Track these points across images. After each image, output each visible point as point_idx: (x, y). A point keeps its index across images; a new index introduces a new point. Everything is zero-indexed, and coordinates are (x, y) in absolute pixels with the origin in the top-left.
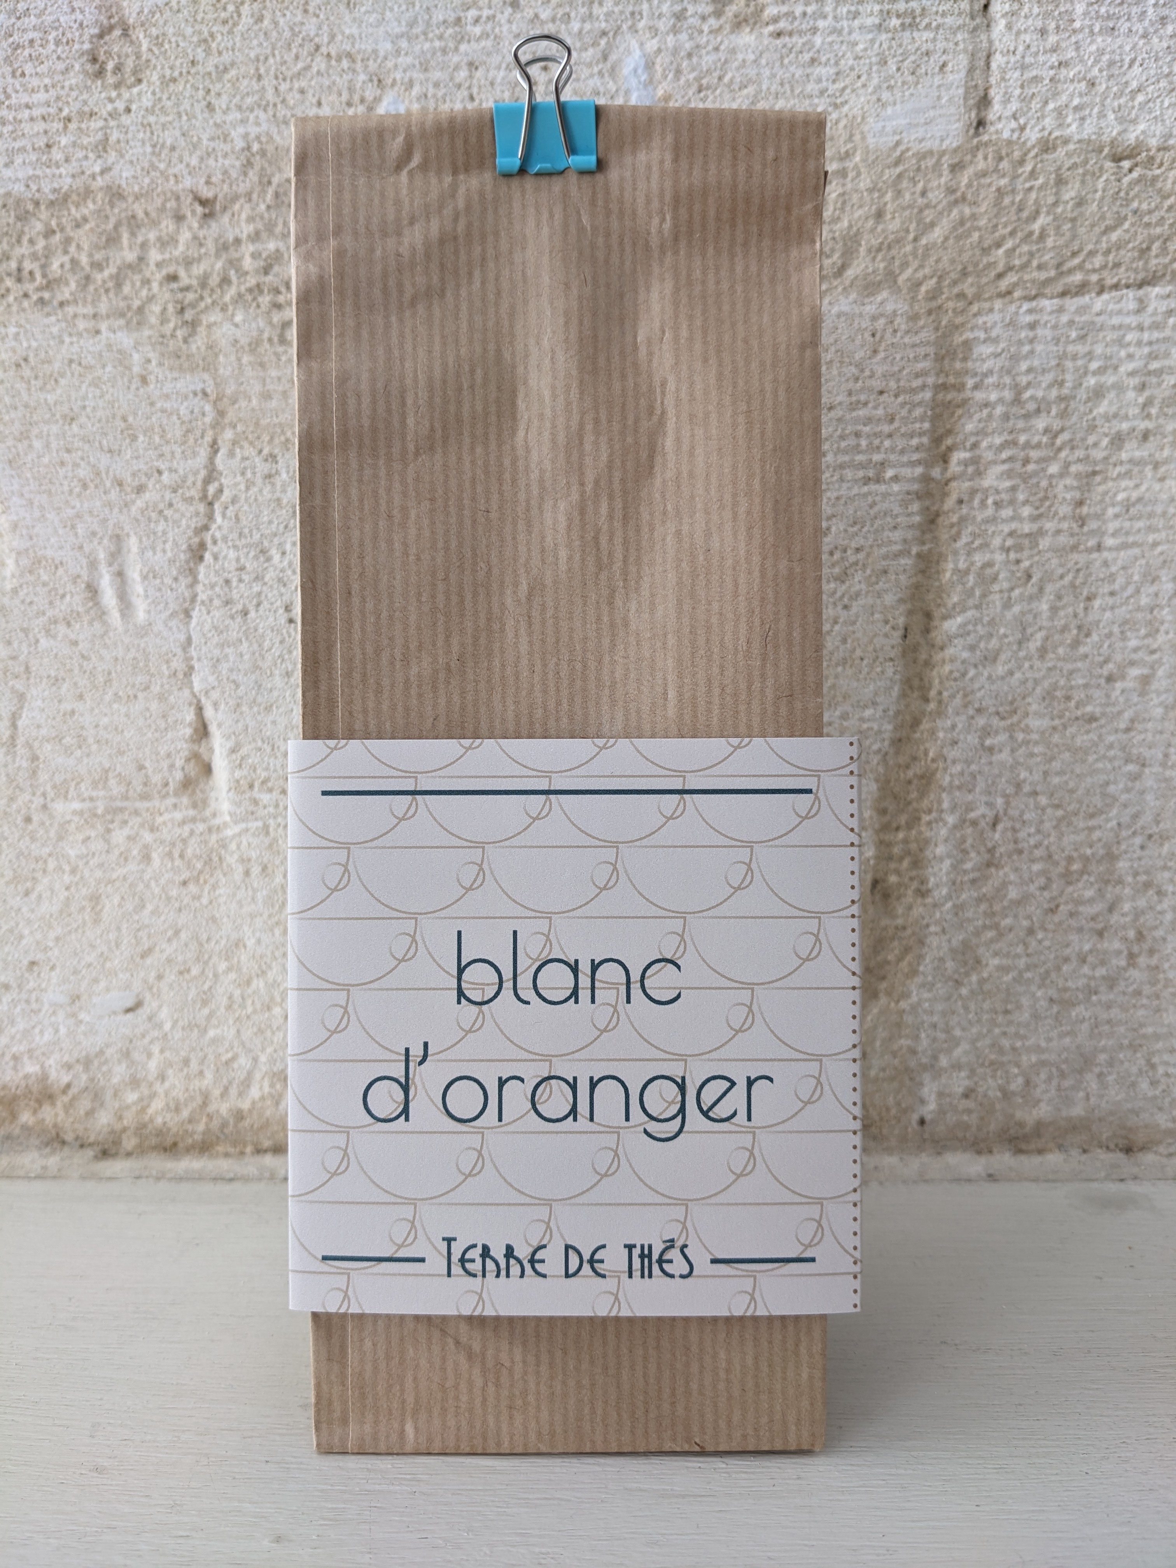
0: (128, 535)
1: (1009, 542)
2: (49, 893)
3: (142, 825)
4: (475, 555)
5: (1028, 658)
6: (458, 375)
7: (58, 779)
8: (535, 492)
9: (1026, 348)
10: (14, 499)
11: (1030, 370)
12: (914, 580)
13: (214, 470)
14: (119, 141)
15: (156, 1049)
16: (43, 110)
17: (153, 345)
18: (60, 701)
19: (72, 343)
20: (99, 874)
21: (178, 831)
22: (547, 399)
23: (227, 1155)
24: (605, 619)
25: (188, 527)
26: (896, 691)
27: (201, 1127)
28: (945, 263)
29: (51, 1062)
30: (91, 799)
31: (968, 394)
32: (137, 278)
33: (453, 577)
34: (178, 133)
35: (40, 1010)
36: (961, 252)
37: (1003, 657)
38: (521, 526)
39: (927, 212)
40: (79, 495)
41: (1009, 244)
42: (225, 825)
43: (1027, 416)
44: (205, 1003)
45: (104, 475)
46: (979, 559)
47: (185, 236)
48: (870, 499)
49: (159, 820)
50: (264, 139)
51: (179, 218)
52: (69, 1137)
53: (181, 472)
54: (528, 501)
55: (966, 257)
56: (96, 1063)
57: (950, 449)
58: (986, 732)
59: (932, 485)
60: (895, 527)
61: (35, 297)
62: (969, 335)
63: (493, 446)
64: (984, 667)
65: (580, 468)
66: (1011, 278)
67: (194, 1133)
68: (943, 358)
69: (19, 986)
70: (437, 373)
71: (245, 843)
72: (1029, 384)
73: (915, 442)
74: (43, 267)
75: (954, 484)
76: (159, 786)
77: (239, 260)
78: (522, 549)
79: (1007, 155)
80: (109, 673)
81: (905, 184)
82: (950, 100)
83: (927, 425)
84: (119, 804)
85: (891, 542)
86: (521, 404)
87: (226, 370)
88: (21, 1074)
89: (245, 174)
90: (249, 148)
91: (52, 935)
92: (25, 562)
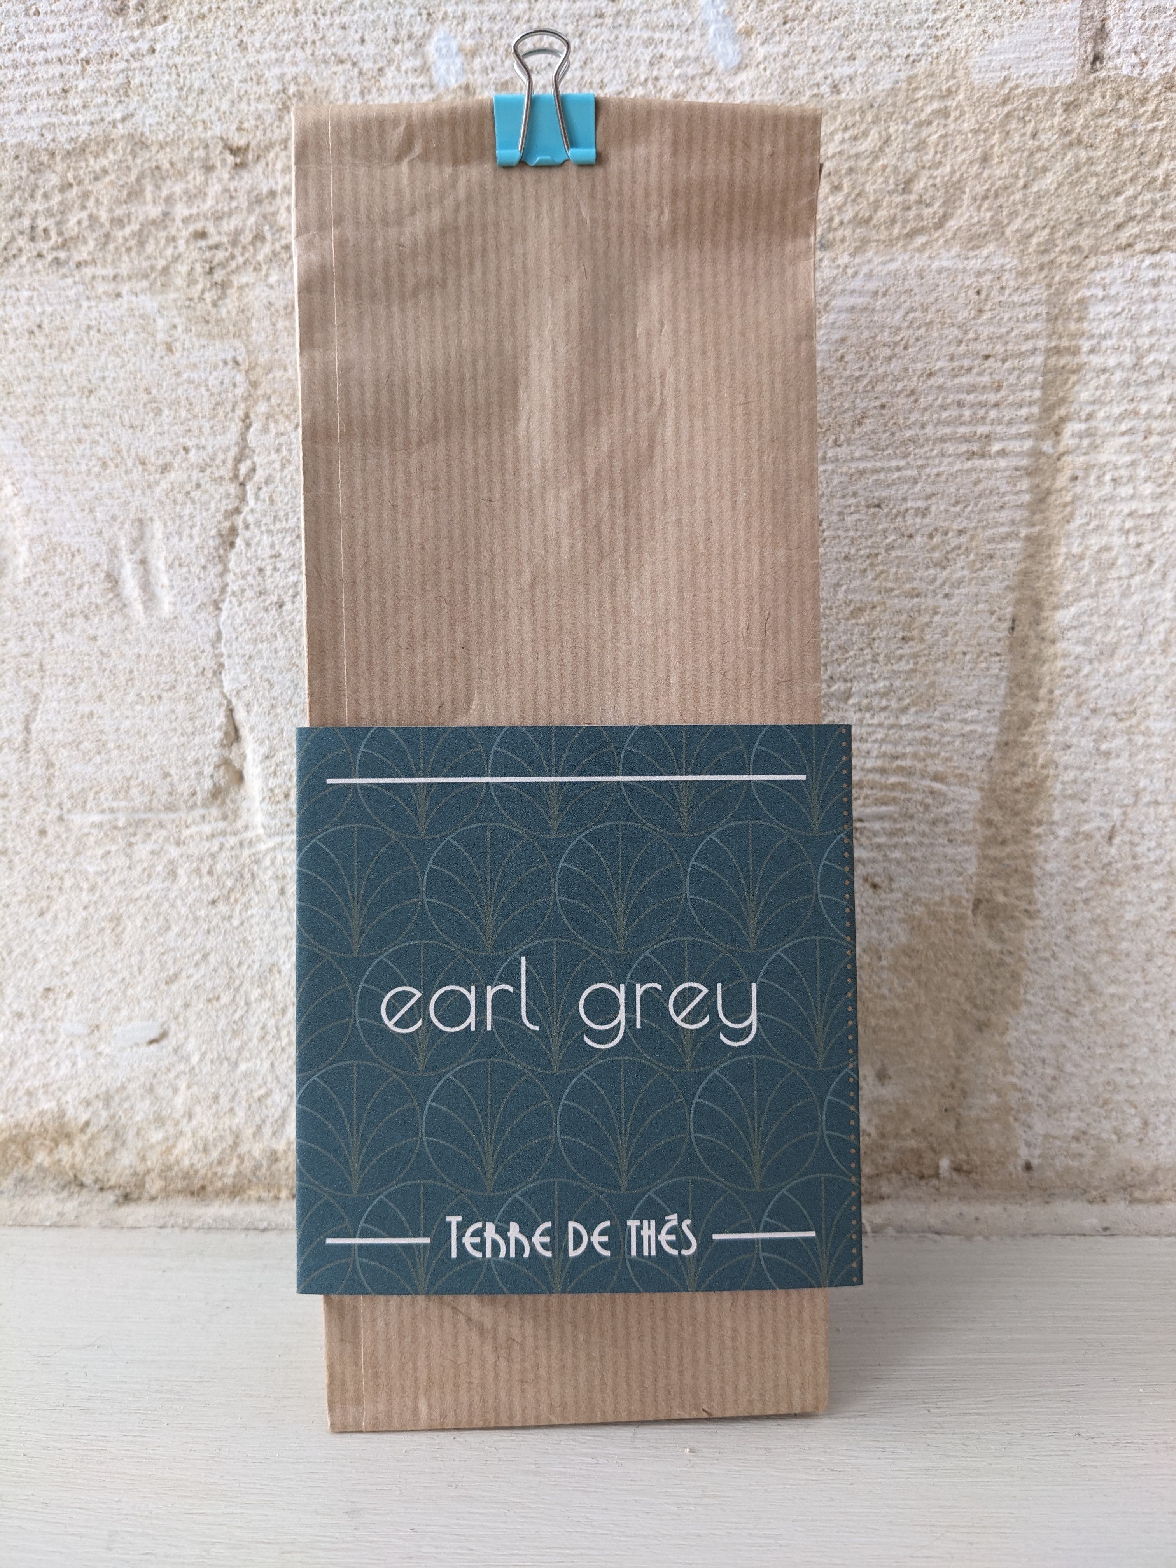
0: (151, 519)
1: (1129, 524)
2: (65, 913)
3: (167, 839)
4: (478, 545)
5: (1149, 652)
6: (460, 365)
7: (75, 788)
8: (537, 480)
9: (1150, 307)
10: (27, 480)
11: (1152, 332)
12: (1023, 565)
13: (245, 447)
14: (142, 85)
15: (182, 1085)
16: (60, 52)
17: (179, 309)
18: (77, 703)
19: (90, 308)
20: (120, 892)
21: (207, 845)
22: (548, 390)
23: (260, 1200)
24: (608, 606)
25: (218, 510)
26: (1002, 690)
27: (232, 1170)
28: (1058, 213)
29: (69, 1097)
30: (112, 810)
31: (1084, 358)
32: (162, 234)
33: (457, 566)
34: (207, 75)
35: (55, 1041)
36: (1076, 200)
37: (1121, 651)
38: (524, 515)
39: (1038, 155)
40: (98, 475)
41: (1130, 192)
42: (259, 839)
43: (1148, 383)
44: (235, 1033)
45: (125, 453)
46: (1095, 542)
47: (215, 188)
48: (974, 476)
49: (186, 833)
50: (301, 80)
51: (209, 169)
52: (88, 1180)
53: (210, 450)
54: (530, 491)
55: (1081, 205)
56: (117, 1098)
57: (1063, 420)
58: (1102, 735)
59: (1043, 460)
60: (1002, 507)
61: (50, 258)
62: (1086, 293)
63: (495, 436)
64: (1100, 662)
65: (582, 459)
66: (1132, 229)
67: (224, 1175)
68: (1056, 319)
69: (34, 1015)
70: (440, 363)
71: (280, 858)
72: (1152, 346)
73: (1024, 412)
74: (59, 223)
75: (1067, 459)
76: (186, 797)
77: (274, 214)
78: (525, 538)
79: (1128, 93)
80: (131, 672)
81: (1013, 124)
82: (1063, 32)
83: (1037, 394)
84: (143, 816)
85: (997, 524)
86: (523, 395)
87: (259, 336)
88: (35, 1111)
89: (281, 119)
90: (284, 91)
91: (69, 960)
92: (39, 549)
